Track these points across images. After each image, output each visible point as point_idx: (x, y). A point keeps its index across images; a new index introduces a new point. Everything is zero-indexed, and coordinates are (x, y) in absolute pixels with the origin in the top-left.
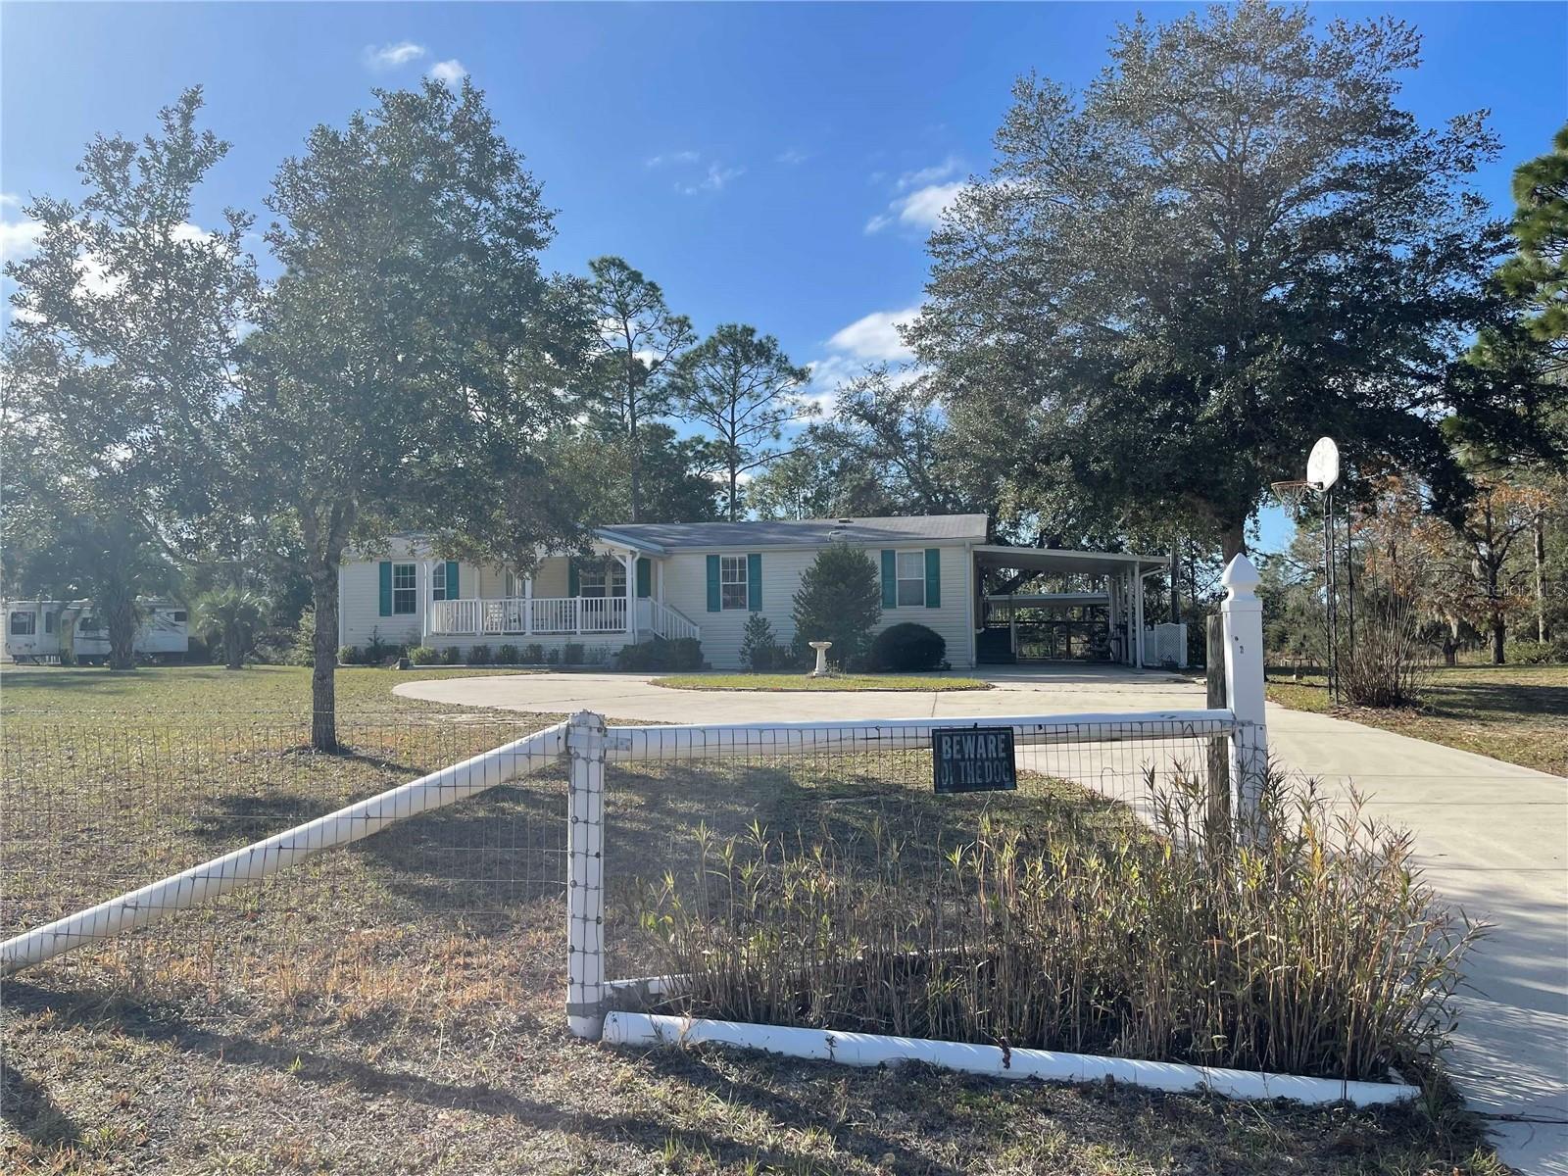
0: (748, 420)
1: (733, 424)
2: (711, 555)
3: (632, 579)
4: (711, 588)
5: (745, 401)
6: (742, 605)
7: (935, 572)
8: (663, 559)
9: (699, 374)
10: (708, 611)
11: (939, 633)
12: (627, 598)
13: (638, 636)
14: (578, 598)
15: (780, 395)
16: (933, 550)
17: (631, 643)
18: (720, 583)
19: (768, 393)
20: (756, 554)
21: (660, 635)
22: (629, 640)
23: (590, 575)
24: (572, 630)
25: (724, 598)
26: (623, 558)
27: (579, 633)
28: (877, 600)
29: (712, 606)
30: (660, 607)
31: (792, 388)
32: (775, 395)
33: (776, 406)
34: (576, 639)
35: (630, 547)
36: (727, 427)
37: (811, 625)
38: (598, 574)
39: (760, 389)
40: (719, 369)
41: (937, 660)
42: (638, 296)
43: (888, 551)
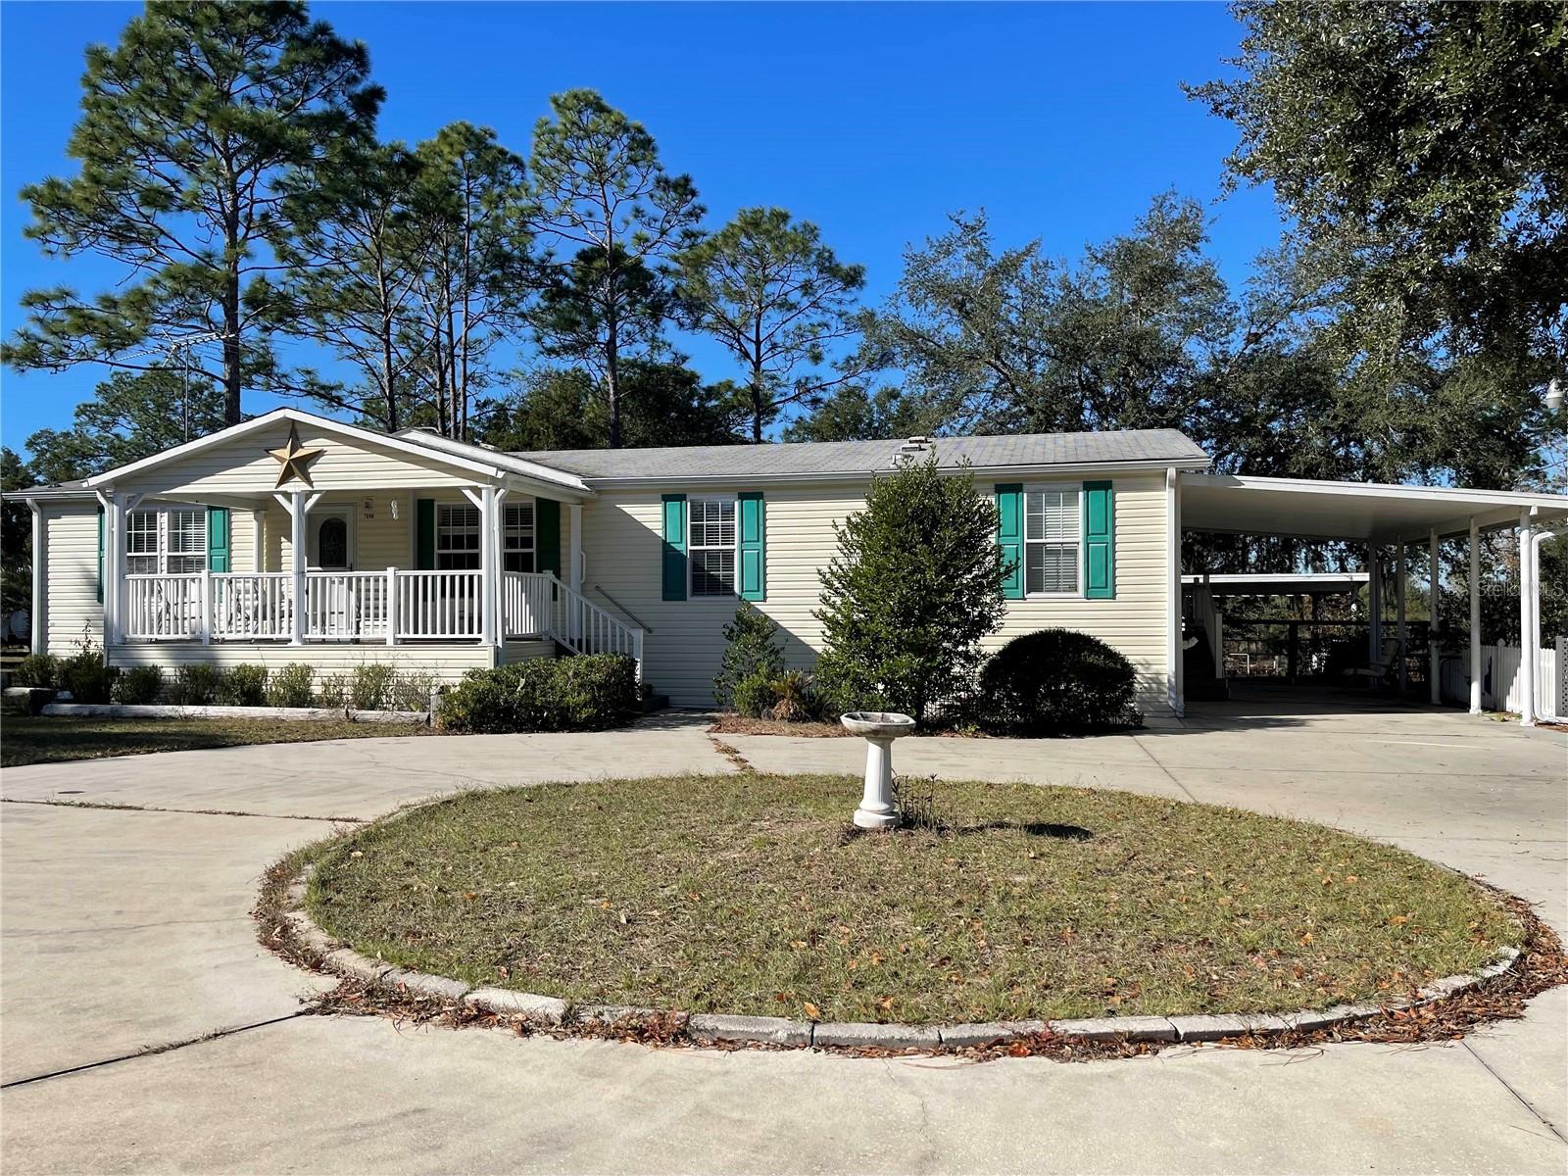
0: (779, 339)
1: (758, 343)
2: (671, 495)
3: (490, 532)
4: (670, 556)
5: (773, 316)
6: (727, 589)
7: (1102, 529)
8: (582, 501)
9: (715, 278)
10: (664, 600)
11: (1118, 649)
12: (483, 572)
13: (511, 648)
14: (390, 572)
15: (823, 303)
16: (1100, 484)
17: (488, 664)
18: (687, 547)
19: (805, 302)
20: (754, 493)
21: (567, 644)
22: (483, 658)
23: (452, 531)
24: (378, 635)
25: (694, 577)
26: (477, 492)
27: (390, 642)
28: (994, 581)
29: (672, 590)
30: (571, 589)
31: (840, 295)
32: (814, 304)
33: (817, 317)
34: (381, 654)
35: (491, 471)
36: (751, 348)
37: (855, 632)
38: (465, 530)
39: (795, 297)
40: (741, 270)
41: (1117, 706)
42: (619, 150)
43: (1009, 486)
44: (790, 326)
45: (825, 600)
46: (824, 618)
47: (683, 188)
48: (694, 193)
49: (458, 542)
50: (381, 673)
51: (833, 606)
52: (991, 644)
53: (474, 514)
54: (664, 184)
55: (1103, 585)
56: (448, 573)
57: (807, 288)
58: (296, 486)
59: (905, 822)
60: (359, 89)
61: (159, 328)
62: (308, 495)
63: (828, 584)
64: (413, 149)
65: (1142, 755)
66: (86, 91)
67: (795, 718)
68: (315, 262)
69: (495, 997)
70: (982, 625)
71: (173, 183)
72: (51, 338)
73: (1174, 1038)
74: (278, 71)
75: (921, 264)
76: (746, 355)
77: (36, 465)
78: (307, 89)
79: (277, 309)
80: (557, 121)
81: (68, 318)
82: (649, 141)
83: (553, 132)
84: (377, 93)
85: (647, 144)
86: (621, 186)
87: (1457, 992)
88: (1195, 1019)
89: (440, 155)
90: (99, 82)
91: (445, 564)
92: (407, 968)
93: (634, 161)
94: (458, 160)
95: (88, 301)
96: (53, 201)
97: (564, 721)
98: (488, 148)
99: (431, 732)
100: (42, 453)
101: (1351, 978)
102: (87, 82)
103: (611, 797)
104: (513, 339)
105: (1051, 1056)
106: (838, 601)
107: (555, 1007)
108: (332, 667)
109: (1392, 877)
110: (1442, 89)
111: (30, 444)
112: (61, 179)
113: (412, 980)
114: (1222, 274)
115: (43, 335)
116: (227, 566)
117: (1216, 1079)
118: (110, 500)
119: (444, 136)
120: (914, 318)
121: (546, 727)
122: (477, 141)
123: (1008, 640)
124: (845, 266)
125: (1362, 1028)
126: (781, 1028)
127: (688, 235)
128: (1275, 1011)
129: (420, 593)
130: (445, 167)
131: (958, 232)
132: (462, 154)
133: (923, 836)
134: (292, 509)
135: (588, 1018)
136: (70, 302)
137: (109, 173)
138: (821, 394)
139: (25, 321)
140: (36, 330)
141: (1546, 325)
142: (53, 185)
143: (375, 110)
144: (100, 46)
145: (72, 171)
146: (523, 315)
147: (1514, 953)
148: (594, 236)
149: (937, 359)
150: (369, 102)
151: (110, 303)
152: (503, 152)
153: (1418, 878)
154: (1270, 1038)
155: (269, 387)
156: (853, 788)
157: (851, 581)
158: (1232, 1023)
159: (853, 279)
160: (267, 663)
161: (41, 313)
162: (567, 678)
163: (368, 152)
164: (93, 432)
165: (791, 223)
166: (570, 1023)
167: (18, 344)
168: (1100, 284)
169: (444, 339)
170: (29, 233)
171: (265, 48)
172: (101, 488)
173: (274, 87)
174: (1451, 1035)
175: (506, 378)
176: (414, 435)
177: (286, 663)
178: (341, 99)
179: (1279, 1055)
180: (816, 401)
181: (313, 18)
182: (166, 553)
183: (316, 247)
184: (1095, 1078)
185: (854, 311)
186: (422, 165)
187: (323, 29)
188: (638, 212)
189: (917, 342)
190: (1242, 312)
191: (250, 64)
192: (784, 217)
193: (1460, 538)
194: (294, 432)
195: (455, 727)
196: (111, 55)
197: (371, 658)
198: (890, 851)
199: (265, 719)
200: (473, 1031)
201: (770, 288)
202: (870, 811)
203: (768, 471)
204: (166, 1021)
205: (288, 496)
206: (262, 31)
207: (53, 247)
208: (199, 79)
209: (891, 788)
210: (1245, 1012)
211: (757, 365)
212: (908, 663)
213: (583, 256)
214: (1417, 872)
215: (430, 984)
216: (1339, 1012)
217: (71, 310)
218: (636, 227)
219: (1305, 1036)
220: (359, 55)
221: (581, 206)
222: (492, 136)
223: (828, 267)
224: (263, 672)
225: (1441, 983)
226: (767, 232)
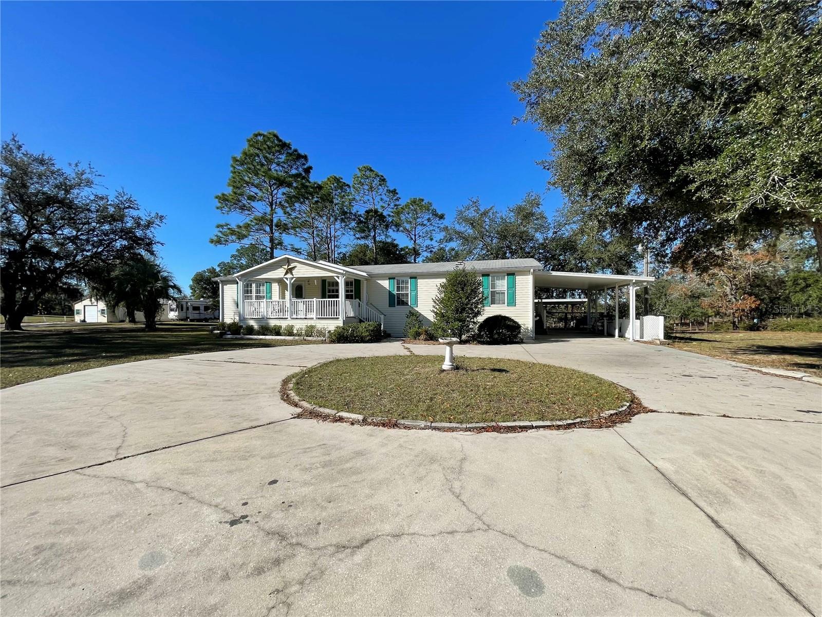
0: (421, 234)
1: (415, 235)
2: (391, 278)
3: (342, 288)
4: (391, 295)
5: (420, 227)
6: (407, 304)
7: (512, 287)
8: (367, 280)
9: (403, 217)
10: (389, 306)
11: (516, 320)
12: (340, 299)
13: (347, 320)
14: (314, 299)
15: (433, 224)
16: (511, 274)
17: (341, 325)
18: (395, 292)
19: (428, 224)
20: (414, 277)
21: (362, 319)
22: (340, 323)
23: (331, 288)
24: (312, 316)
25: (398, 301)
26: (338, 277)
27: (315, 318)
28: (482, 301)
29: (391, 304)
30: (364, 305)
31: (438, 222)
32: (431, 224)
33: (431, 228)
34: (313, 322)
35: (342, 271)
36: (413, 237)
37: (442, 316)
38: (335, 288)
39: (425, 222)
40: (410, 215)
41: (516, 336)
42: (377, 182)
43: (486, 275)
44: (424, 230)
45: (434, 307)
46: (434, 312)
47: (394, 192)
48: (397, 194)
49: (333, 291)
50: (312, 327)
51: (436, 308)
52: (481, 319)
53: (337, 284)
54: (389, 191)
55: (512, 302)
56: (330, 299)
57: (429, 220)
58: (289, 276)
59: (457, 368)
60: (305, 167)
61: (252, 233)
62: (292, 278)
63: (436, 303)
64: (320, 183)
65: (523, 350)
66: (232, 169)
67: (426, 340)
68: (294, 215)
69: (344, 414)
70: (478, 313)
71: (256, 194)
72: (224, 237)
73: (532, 427)
74: (284, 162)
75: (461, 212)
76: (412, 239)
77: (220, 271)
78: (291, 167)
79: (283, 228)
80: (359, 174)
81: (228, 231)
82: (385, 179)
83: (358, 177)
84: (310, 168)
85: (384, 180)
86: (377, 192)
87: (611, 415)
88: (538, 422)
89: (327, 184)
90: (235, 166)
91: (330, 297)
92: (320, 407)
93: (380, 185)
94: (332, 186)
95: (234, 226)
96: (223, 199)
97: (362, 340)
98: (341, 182)
99: (326, 343)
100: (222, 268)
101: (581, 411)
102: (232, 166)
103: (375, 361)
104: (348, 235)
105: (498, 432)
106: (438, 307)
107: (360, 417)
108: (299, 325)
109: (593, 383)
110: (610, 161)
111: (219, 266)
112: (226, 193)
113: (322, 410)
114: (546, 215)
115: (222, 236)
116: (271, 298)
117: (543, 438)
118: (240, 280)
119: (329, 179)
120: (458, 227)
121: (357, 342)
122: (337, 180)
123: (485, 318)
124: (439, 214)
125: (584, 425)
126: (422, 424)
127: (395, 205)
128: (560, 420)
129: (323, 305)
130: (329, 188)
131: (471, 203)
132: (333, 184)
133: (462, 372)
134: (288, 282)
135: (369, 420)
136: (229, 226)
137: (239, 191)
138: (433, 250)
139: (216, 232)
140: (220, 234)
141: (638, 228)
142: (223, 195)
143: (310, 172)
144: (236, 156)
145: (229, 191)
146: (350, 229)
147: (628, 404)
148: (369, 206)
149: (466, 239)
150: (308, 170)
151: (239, 227)
152: (344, 183)
153: (600, 383)
154: (559, 427)
155: (281, 249)
156: (442, 359)
157: (441, 301)
158: (548, 423)
159: (442, 217)
160: (282, 324)
161: (221, 230)
162: (363, 329)
163: (308, 184)
164: (235, 262)
165: (424, 202)
166: (365, 422)
167: (215, 238)
168: (512, 217)
169: (329, 235)
170: (218, 208)
171: (280, 156)
172: (237, 277)
173: (283, 167)
174: (610, 426)
175: (346, 246)
176: (321, 262)
177: (287, 324)
178: (301, 169)
179: (561, 432)
180: (431, 251)
181: (293, 148)
182: (255, 295)
183: (294, 210)
184: (511, 438)
185: (442, 226)
186: (323, 187)
187: (296, 151)
188: (382, 199)
189: (460, 235)
190: (552, 225)
191: (276, 161)
192: (423, 200)
193: (613, 289)
194: (288, 261)
195: (332, 342)
196: (238, 159)
197: (310, 323)
198: (452, 375)
199: (281, 340)
200: (338, 424)
201: (418, 220)
202: (447, 365)
203: (418, 271)
204: (257, 419)
205: (287, 279)
206: (279, 151)
207: (224, 212)
208: (262, 165)
209: (453, 359)
210: (552, 420)
211: (415, 241)
212: (458, 324)
213: (367, 212)
214: (600, 382)
215: (327, 411)
216: (578, 420)
217: (229, 229)
218: (381, 203)
219: (568, 426)
220: (305, 157)
221: (366, 198)
222: (342, 179)
223: (435, 214)
224: (281, 327)
225: (607, 412)
226: (418, 204)
